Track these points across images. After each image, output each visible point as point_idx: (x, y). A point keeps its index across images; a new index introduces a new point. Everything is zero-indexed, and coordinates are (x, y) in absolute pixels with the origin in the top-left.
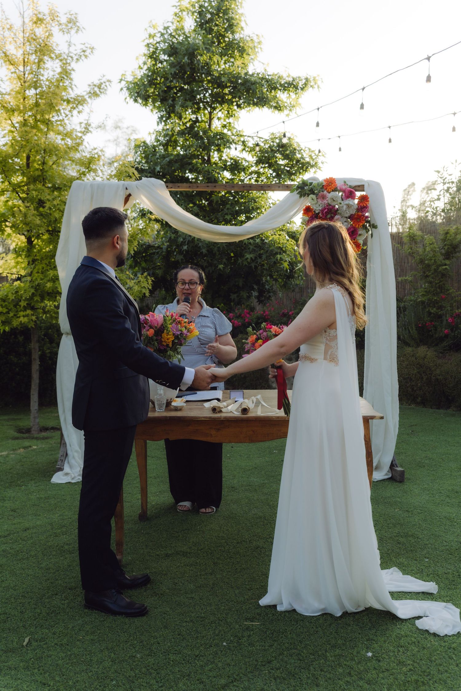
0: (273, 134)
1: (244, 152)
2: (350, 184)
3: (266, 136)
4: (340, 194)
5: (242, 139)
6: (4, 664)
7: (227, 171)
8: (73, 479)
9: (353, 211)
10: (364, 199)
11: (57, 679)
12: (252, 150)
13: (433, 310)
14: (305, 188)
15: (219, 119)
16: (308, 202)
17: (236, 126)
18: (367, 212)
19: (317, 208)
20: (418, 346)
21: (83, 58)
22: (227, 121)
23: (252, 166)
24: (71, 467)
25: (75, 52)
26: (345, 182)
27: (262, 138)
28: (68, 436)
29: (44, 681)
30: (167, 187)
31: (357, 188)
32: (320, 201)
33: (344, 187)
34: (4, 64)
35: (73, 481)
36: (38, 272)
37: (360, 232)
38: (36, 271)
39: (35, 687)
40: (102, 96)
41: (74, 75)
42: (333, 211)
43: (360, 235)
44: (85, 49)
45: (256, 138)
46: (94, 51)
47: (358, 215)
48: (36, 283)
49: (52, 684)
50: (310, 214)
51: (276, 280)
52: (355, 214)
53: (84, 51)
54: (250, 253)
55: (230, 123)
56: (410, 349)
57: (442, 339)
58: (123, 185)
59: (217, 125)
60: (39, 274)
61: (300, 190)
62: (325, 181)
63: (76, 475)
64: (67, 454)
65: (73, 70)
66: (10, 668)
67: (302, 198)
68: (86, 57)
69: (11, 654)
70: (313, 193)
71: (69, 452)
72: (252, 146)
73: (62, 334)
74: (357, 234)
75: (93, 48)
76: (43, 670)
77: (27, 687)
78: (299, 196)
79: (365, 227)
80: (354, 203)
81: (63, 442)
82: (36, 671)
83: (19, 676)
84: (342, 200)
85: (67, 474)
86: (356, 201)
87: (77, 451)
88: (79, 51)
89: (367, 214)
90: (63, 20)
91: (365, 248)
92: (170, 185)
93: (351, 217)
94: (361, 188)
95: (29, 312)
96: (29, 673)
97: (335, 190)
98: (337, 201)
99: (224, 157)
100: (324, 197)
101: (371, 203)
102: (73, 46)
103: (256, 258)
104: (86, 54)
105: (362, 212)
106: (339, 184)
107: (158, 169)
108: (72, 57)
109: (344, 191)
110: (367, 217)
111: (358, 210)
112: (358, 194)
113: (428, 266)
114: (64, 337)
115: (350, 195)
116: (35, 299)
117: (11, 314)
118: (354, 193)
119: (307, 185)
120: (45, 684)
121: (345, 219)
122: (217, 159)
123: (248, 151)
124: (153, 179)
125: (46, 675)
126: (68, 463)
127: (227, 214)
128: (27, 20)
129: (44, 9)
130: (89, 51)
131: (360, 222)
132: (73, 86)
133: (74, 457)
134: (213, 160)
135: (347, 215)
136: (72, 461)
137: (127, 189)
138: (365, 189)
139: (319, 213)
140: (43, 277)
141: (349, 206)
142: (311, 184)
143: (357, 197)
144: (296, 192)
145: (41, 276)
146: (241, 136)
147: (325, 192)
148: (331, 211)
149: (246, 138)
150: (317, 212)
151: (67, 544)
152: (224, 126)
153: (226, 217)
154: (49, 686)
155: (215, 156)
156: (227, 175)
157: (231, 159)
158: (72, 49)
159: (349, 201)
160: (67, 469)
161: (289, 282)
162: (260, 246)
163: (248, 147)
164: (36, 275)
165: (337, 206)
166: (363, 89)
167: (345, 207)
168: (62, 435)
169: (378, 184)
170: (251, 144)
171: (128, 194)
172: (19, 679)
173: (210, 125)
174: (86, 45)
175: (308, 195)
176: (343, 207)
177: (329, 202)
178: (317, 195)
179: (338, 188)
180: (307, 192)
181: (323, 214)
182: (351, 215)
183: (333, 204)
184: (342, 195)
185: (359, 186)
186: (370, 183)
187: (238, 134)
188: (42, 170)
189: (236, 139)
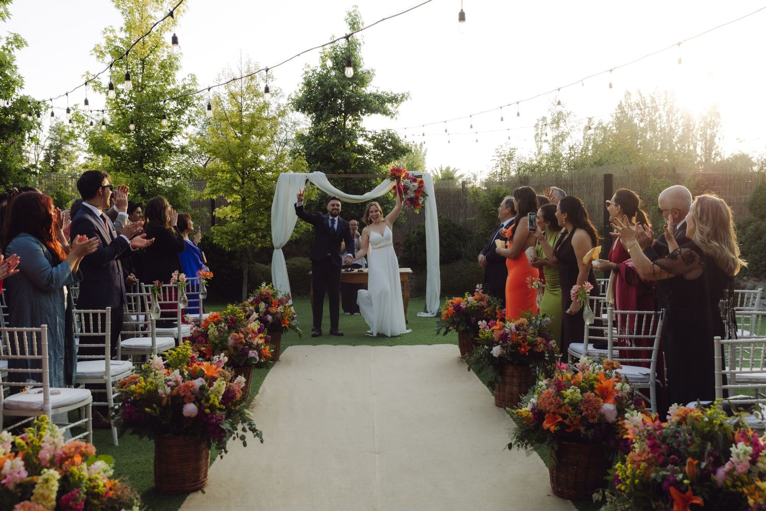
0: (383, 131)
1: (366, 141)
2: (414, 175)
3: (379, 132)
5: (364, 133)
9: (416, 188)
10: (421, 182)
12: (370, 140)
15: (350, 120)
17: (361, 125)
18: (423, 188)
23: (371, 150)
27: (377, 133)
30: (326, 176)
31: (418, 177)
37: (420, 198)
43: (420, 200)
45: (373, 133)
52: (417, 190)
58: (305, 175)
59: (349, 125)
73: (274, 250)
74: (418, 199)
79: (422, 196)
80: (417, 185)
89: (423, 190)
91: (423, 205)
92: (328, 175)
93: (415, 191)
95: (245, 239)
99: (354, 145)
101: (425, 184)
105: (420, 188)
107: (313, 153)
112: (419, 180)
115: (414, 180)
117: (235, 241)
118: (416, 180)
121: (412, 192)
123: (368, 141)
124: (319, 172)
131: (420, 193)
134: (347, 146)
135: (413, 190)
138: (422, 177)
141: (414, 186)
143: (418, 182)
146: (364, 131)
149: (367, 132)
155: (348, 144)
157: (358, 146)
159: (414, 184)
163: (369, 138)
165: (408, 186)
167: (412, 186)
170: (370, 136)
173: (344, 125)
177: (405, 184)
179: (409, 177)
184: (411, 181)
186: (425, 174)
187: (363, 130)
188: (255, 162)
189: (361, 133)
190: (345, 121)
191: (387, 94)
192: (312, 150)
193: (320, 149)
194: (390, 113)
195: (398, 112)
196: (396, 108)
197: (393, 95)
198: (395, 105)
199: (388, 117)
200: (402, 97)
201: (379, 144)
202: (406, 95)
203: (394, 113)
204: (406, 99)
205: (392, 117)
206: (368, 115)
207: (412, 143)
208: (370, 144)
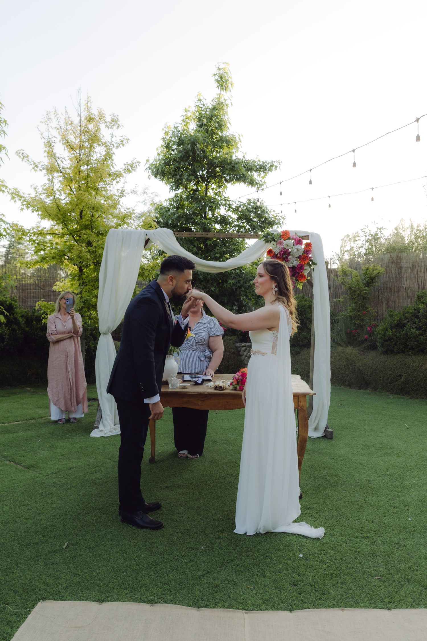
0: (249, 200)
1: (229, 212)
2: (299, 234)
3: (244, 201)
4: (293, 241)
5: (228, 203)
6: (49, 561)
7: (218, 224)
8: (105, 434)
9: (301, 254)
10: (308, 245)
11: (86, 571)
12: (235, 210)
13: (357, 322)
14: (269, 237)
15: (213, 189)
16: (271, 246)
17: (224, 194)
18: (311, 254)
19: (277, 251)
20: (347, 346)
21: (121, 145)
22: (218, 190)
23: (235, 221)
24: (104, 426)
25: (116, 142)
26: (296, 233)
27: (242, 202)
28: (103, 405)
29: (76, 573)
30: (174, 234)
31: (304, 238)
32: (278, 246)
33: (295, 237)
34: (66, 148)
35: (105, 436)
36: (86, 291)
37: (305, 268)
38: (84, 290)
39: (70, 576)
40: (133, 172)
41: (114, 157)
42: (287, 253)
43: (306, 269)
44: (122, 140)
45: (237, 203)
46: (129, 141)
47: (304, 256)
48: (85, 299)
49: (81, 575)
50: (272, 254)
51: (250, 299)
52: (302, 255)
53: (122, 141)
54: (232, 280)
55: (220, 192)
56: (341, 348)
57: (363, 342)
58: (144, 232)
59: (211, 193)
60: (87, 293)
61: (265, 238)
62: (282, 232)
63: (108, 431)
64: (101, 417)
65: (114, 154)
66: (53, 563)
67: (267, 243)
68: (123, 145)
69: (54, 553)
70: (274, 240)
71: (103, 416)
72: (235, 207)
73: (100, 334)
74: (303, 269)
75: (128, 139)
76: (76, 565)
77: (64, 577)
78: (264, 242)
79: (308, 264)
80: (302, 248)
81: (99, 408)
82: (71, 565)
83: (59, 569)
84: (294, 246)
85: (101, 431)
86: (303, 247)
87: (108, 415)
88: (118, 141)
89: (310, 256)
90: (108, 119)
91: (309, 278)
92: (177, 233)
93: (299, 257)
94: (306, 237)
96: (66, 567)
97: (289, 238)
98: (290, 246)
99: (216, 214)
100: (281, 243)
101: (313, 248)
102: (114, 137)
103: (236, 283)
104: (123, 143)
105: (307, 254)
106: (291, 235)
107: (170, 222)
108: (113, 145)
109: (295, 240)
110: (310, 258)
111: (304, 252)
112: (305, 242)
113: (355, 291)
114: (101, 336)
115: (299, 242)
116: (84, 310)
118: (302, 241)
119: (270, 235)
120: (76, 575)
121: (295, 259)
122: (211, 216)
123: (232, 211)
124: (165, 228)
125: (78, 568)
126: (103, 423)
127: (217, 253)
128: (83, 119)
129: (95, 112)
130: (125, 141)
131: (306, 260)
132: (114, 165)
133: (106, 419)
134: (208, 217)
135: (297, 256)
136: (105, 422)
137: (147, 235)
138: (310, 238)
139: (278, 254)
140: (89, 295)
141: (298, 250)
142: (273, 234)
143: (303, 244)
144: (262, 240)
145: (88, 294)
146: (228, 200)
147: (282, 240)
148: (286, 253)
149: (231, 202)
150: (276, 253)
151: (98, 479)
152: (216, 194)
153: (217, 255)
154: (80, 576)
155: (210, 214)
156: (218, 227)
157: (221, 216)
158: (114, 139)
159: (298, 247)
160: (101, 427)
161: (259, 301)
162: (239, 275)
163: (232, 208)
164: (85, 293)
165: (290, 250)
166: (311, 170)
167: (295, 250)
168: (99, 404)
169: (318, 236)
170: (234, 207)
171: (147, 238)
172: (59, 571)
173: (206, 194)
174: (124, 137)
175: (271, 241)
176: (294, 250)
177: (285, 247)
178: (276, 242)
179: (291, 237)
180: (270, 240)
181: (280, 255)
182: (300, 256)
183: (287, 248)
184: (294, 242)
185: (305, 236)
186: (313, 234)
187: (225, 199)
188: (91, 221)
189: (224, 202)
190: (207, 189)
191: (254, 162)
192: (168, 218)
193: (178, 217)
194: (257, 183)
195: (265, 182)
196: (263, 177)
197: (261, 163)
198: (262, 174)
199: (254, 189)
200: (272, 166)
201: (244, 216)
202: (275, 164)
203: (261, 183)
204: (276, 167)
205: (258, 188)
206: (232, 184)
207: (281, 215)
208: (235, 216)
